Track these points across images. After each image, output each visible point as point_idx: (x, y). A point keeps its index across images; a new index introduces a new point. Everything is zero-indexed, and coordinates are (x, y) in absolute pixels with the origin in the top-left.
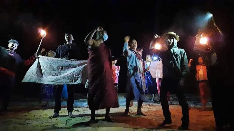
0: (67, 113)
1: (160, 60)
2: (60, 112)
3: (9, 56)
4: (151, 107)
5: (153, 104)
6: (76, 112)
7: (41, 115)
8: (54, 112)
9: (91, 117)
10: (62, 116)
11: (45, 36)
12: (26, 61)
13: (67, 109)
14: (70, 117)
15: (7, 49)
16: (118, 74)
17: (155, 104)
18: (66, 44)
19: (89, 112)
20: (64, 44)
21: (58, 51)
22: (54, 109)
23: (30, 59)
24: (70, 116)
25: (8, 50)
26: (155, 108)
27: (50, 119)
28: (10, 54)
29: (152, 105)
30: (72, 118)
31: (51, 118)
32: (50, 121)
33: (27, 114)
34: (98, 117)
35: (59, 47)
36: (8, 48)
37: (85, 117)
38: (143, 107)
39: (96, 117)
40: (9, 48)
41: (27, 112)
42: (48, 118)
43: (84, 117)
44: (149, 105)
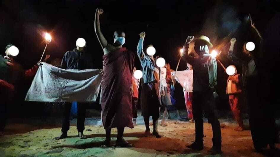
0: (77, 133)
1: (188, 70)
2: (68, 131)
3: (7, 64)
4: (177, 126)
5: (180, 122)
6: (88, 131)
7: (46, 136)
8: (61, 132)
9: (105, 137)
10: (70, 137)
11: (50, 42)
12: (27, 71)
13: (77, 128)
14: (81, 138)
15: (4, 57)
16: (138, 87)
17: (182, 122)
18: (75, 49)
19: (103, 131)
20: (73, 50)
21: (66, 57)
22: (61, 129)
23: (32, 68)
24: (80, 136)
25: (6, 58)
26: (182, 127)
27: (57, 141)
28: (8, 62)
29: (179, 124)
30: (83, 139)
31: (58, 139)
32: (57, 143)
33: (28, 135)
34: (114, 138)
35: (66, 53)
36: (5, 55)
37: (99, 137)
38: (169, 125)
39: (111, 138)
40: (7, 56)
41: (29, 132)
42: (54, 139)
43: (97, 138)
44: (175, 123)
